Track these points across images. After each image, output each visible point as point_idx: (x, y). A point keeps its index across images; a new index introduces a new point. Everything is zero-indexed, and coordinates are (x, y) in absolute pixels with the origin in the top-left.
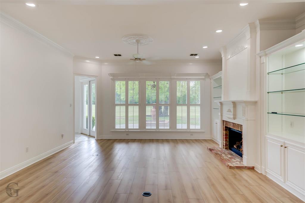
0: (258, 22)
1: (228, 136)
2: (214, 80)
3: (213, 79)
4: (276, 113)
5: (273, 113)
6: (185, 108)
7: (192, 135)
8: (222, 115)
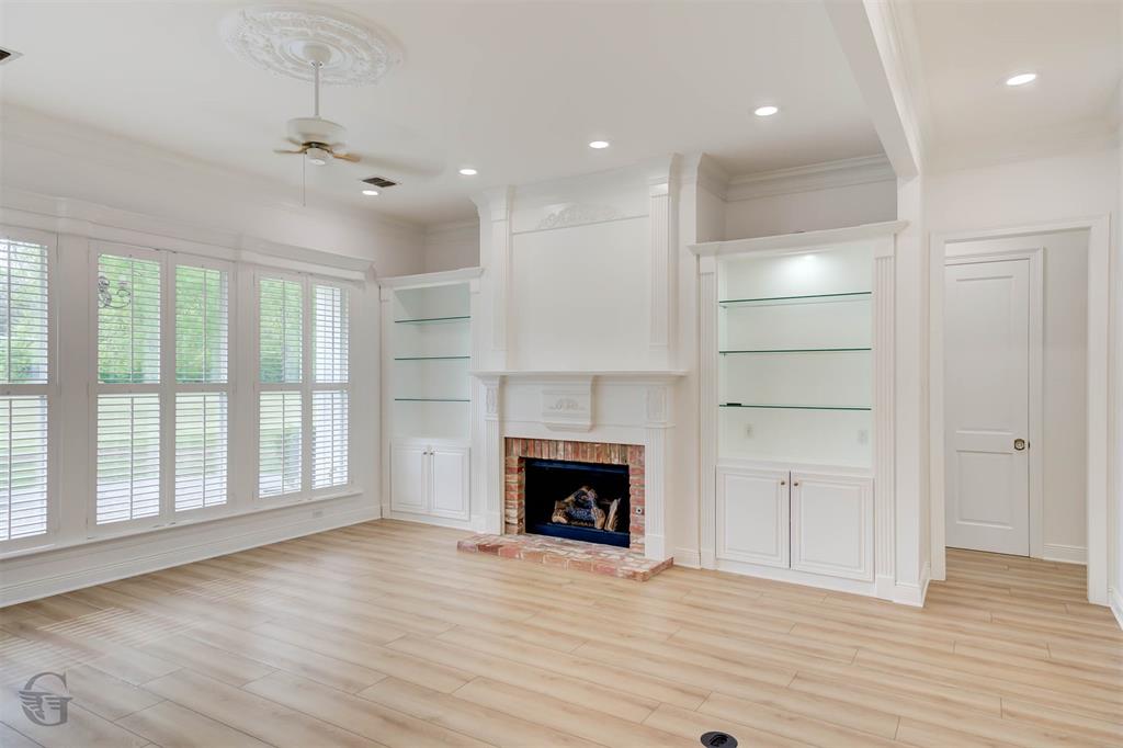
0: (695, 161)
1: (523, 491)
2: (396, 292)
3: (396, 289)
4: (739, 405)
5: (729, 405)
6: (294, 400)
7: (318, 514)
8: (502, 421)
